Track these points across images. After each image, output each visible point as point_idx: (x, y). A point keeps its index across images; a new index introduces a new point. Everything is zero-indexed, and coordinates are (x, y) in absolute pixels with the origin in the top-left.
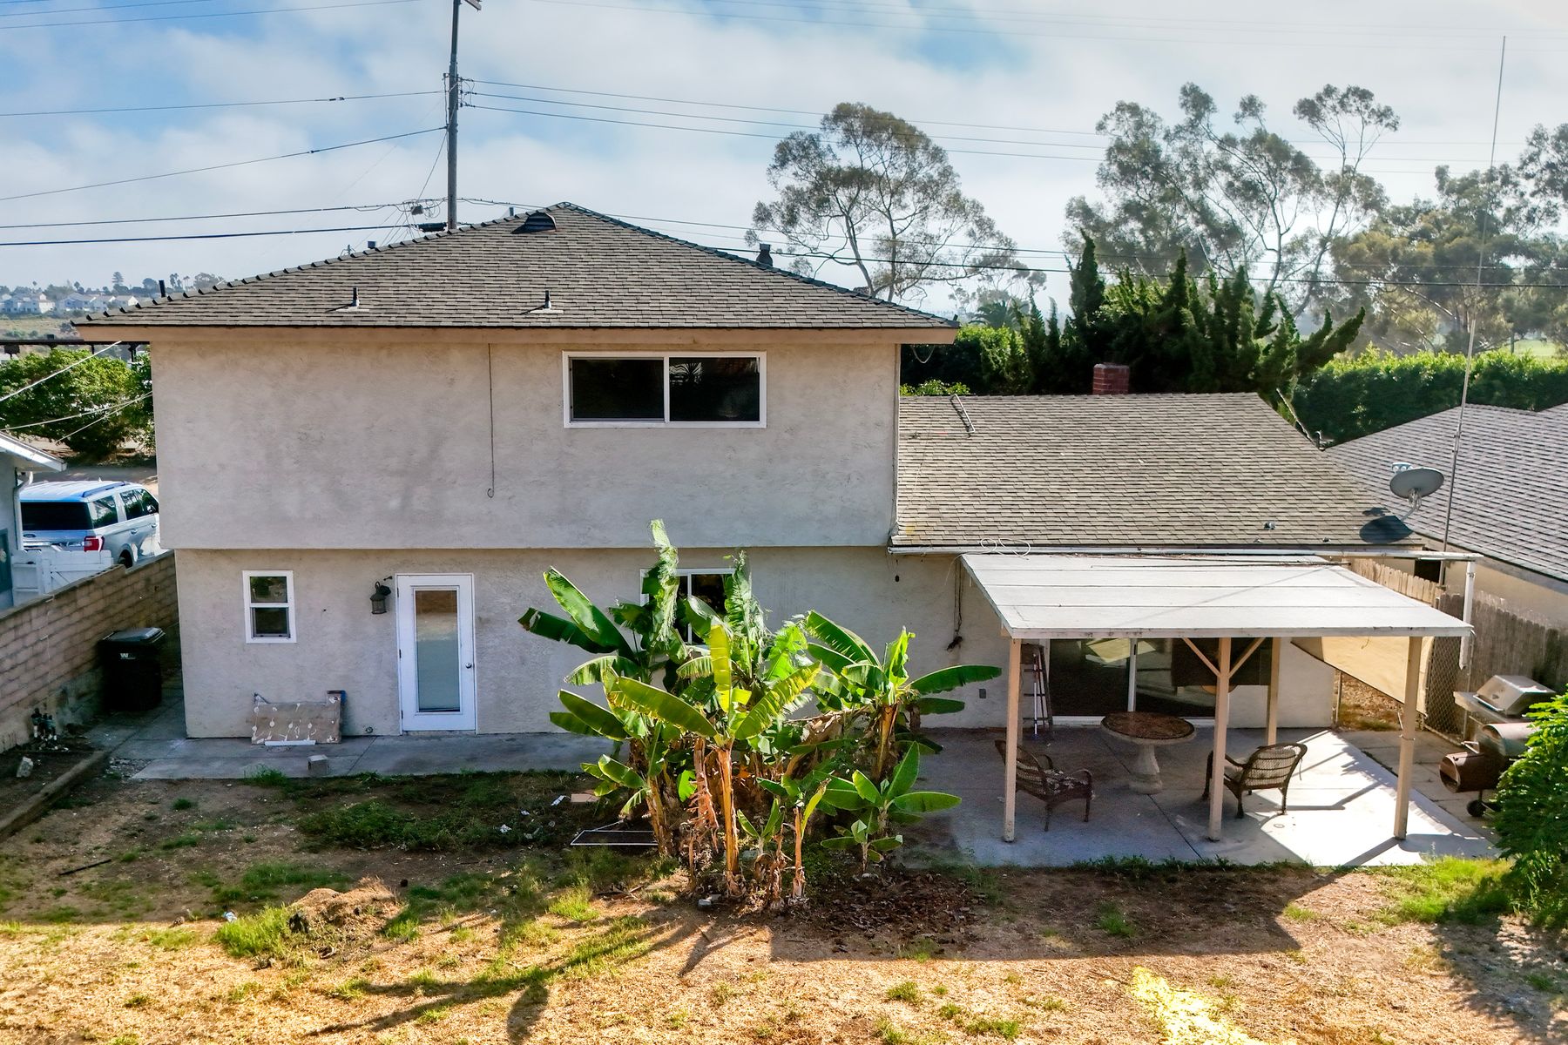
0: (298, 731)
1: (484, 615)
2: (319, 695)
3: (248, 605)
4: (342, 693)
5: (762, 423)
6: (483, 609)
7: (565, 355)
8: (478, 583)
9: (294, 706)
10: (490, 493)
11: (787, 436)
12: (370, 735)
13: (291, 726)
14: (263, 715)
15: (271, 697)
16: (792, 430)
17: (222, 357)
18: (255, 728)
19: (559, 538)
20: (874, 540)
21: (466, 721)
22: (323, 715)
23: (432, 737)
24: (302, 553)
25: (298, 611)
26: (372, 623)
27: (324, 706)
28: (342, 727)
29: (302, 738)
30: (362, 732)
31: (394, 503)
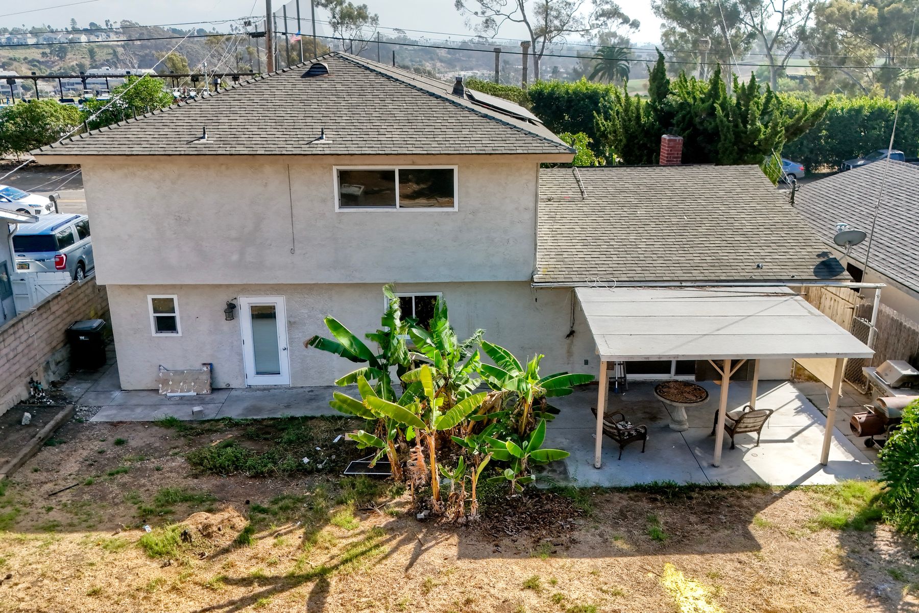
0: (186, 387)
1: (292, 320)
2: (197, 365)
3: (152, 315)
4: (211, 365)
5: (456, 209)
6: (291, 316)
7: (335, 168)
8: (288, 301)
9: (182, 372)
10: (292, 251)
11: (470, 216)
12: (228, 389)
13: (181, 384)
14: (165, 378)
15: (169, 367)
16: (474, 213)
17: (126, 171)
18: (160, 386)
19: (335, 278)
20: (523, 277)
21: (284, 379)
22: (200, 377)
23: (264, 389)
24: (181, 287)
25: (181, 318)
26: (226, 325)
27: (200, 372)
28: (211, 384)
29: (189, 391)
30: (224, 386)
31: (235, 258)
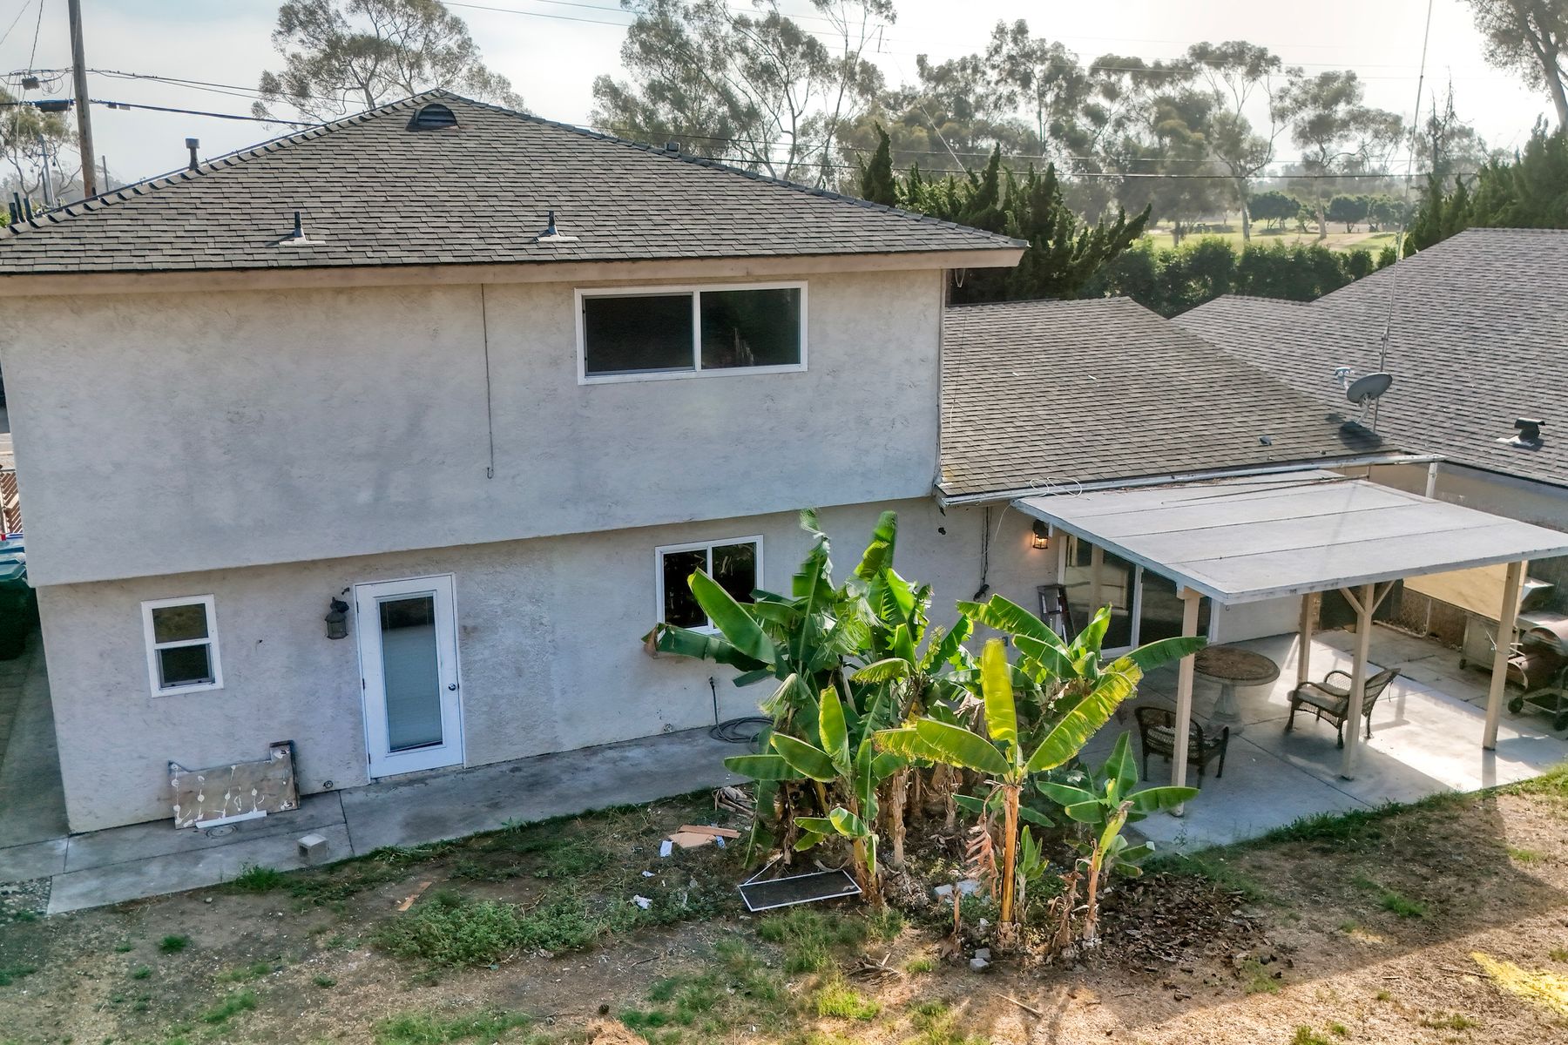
0: (238, 802)
1: (470, 623)
2: (259, 750)
3: (151, 647)
4: (290, 744)
5: (803, 366)
6: (468, 615)
7: (578, 294)
8: (461, 584)
9: (227, 770)
10: (490, 474)
11: (829, 379)
12: (330, 792)
13: (228, 797)
14: (186, 788)
15: (193, 763)
16: (834, 372)
18: (177, 808)
19: (575, 521)
20: (919, 490)
21: (450, 755)
22: (270, 775)
23: (411, 782)
24: (224, 574)
25: (223, 647)
26: (325, 651)
27: (268, 763)
28: (296, 788)
29: (247, 810)
30: (319, 788)
